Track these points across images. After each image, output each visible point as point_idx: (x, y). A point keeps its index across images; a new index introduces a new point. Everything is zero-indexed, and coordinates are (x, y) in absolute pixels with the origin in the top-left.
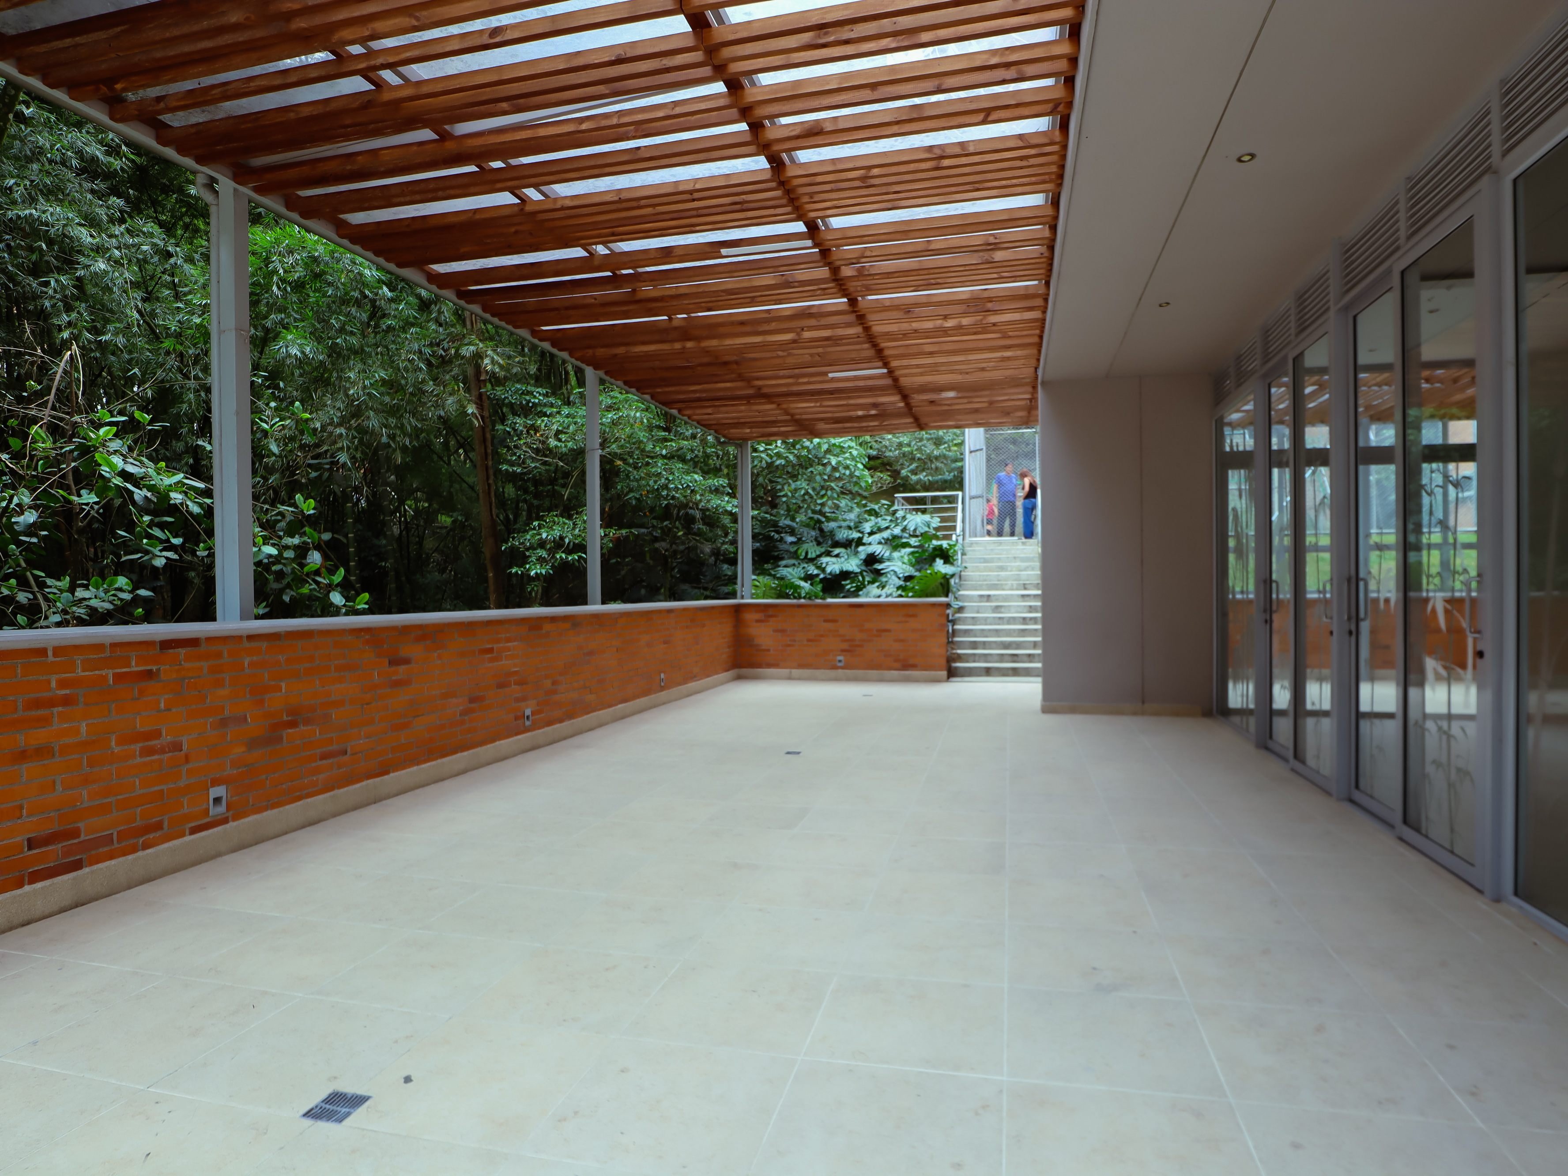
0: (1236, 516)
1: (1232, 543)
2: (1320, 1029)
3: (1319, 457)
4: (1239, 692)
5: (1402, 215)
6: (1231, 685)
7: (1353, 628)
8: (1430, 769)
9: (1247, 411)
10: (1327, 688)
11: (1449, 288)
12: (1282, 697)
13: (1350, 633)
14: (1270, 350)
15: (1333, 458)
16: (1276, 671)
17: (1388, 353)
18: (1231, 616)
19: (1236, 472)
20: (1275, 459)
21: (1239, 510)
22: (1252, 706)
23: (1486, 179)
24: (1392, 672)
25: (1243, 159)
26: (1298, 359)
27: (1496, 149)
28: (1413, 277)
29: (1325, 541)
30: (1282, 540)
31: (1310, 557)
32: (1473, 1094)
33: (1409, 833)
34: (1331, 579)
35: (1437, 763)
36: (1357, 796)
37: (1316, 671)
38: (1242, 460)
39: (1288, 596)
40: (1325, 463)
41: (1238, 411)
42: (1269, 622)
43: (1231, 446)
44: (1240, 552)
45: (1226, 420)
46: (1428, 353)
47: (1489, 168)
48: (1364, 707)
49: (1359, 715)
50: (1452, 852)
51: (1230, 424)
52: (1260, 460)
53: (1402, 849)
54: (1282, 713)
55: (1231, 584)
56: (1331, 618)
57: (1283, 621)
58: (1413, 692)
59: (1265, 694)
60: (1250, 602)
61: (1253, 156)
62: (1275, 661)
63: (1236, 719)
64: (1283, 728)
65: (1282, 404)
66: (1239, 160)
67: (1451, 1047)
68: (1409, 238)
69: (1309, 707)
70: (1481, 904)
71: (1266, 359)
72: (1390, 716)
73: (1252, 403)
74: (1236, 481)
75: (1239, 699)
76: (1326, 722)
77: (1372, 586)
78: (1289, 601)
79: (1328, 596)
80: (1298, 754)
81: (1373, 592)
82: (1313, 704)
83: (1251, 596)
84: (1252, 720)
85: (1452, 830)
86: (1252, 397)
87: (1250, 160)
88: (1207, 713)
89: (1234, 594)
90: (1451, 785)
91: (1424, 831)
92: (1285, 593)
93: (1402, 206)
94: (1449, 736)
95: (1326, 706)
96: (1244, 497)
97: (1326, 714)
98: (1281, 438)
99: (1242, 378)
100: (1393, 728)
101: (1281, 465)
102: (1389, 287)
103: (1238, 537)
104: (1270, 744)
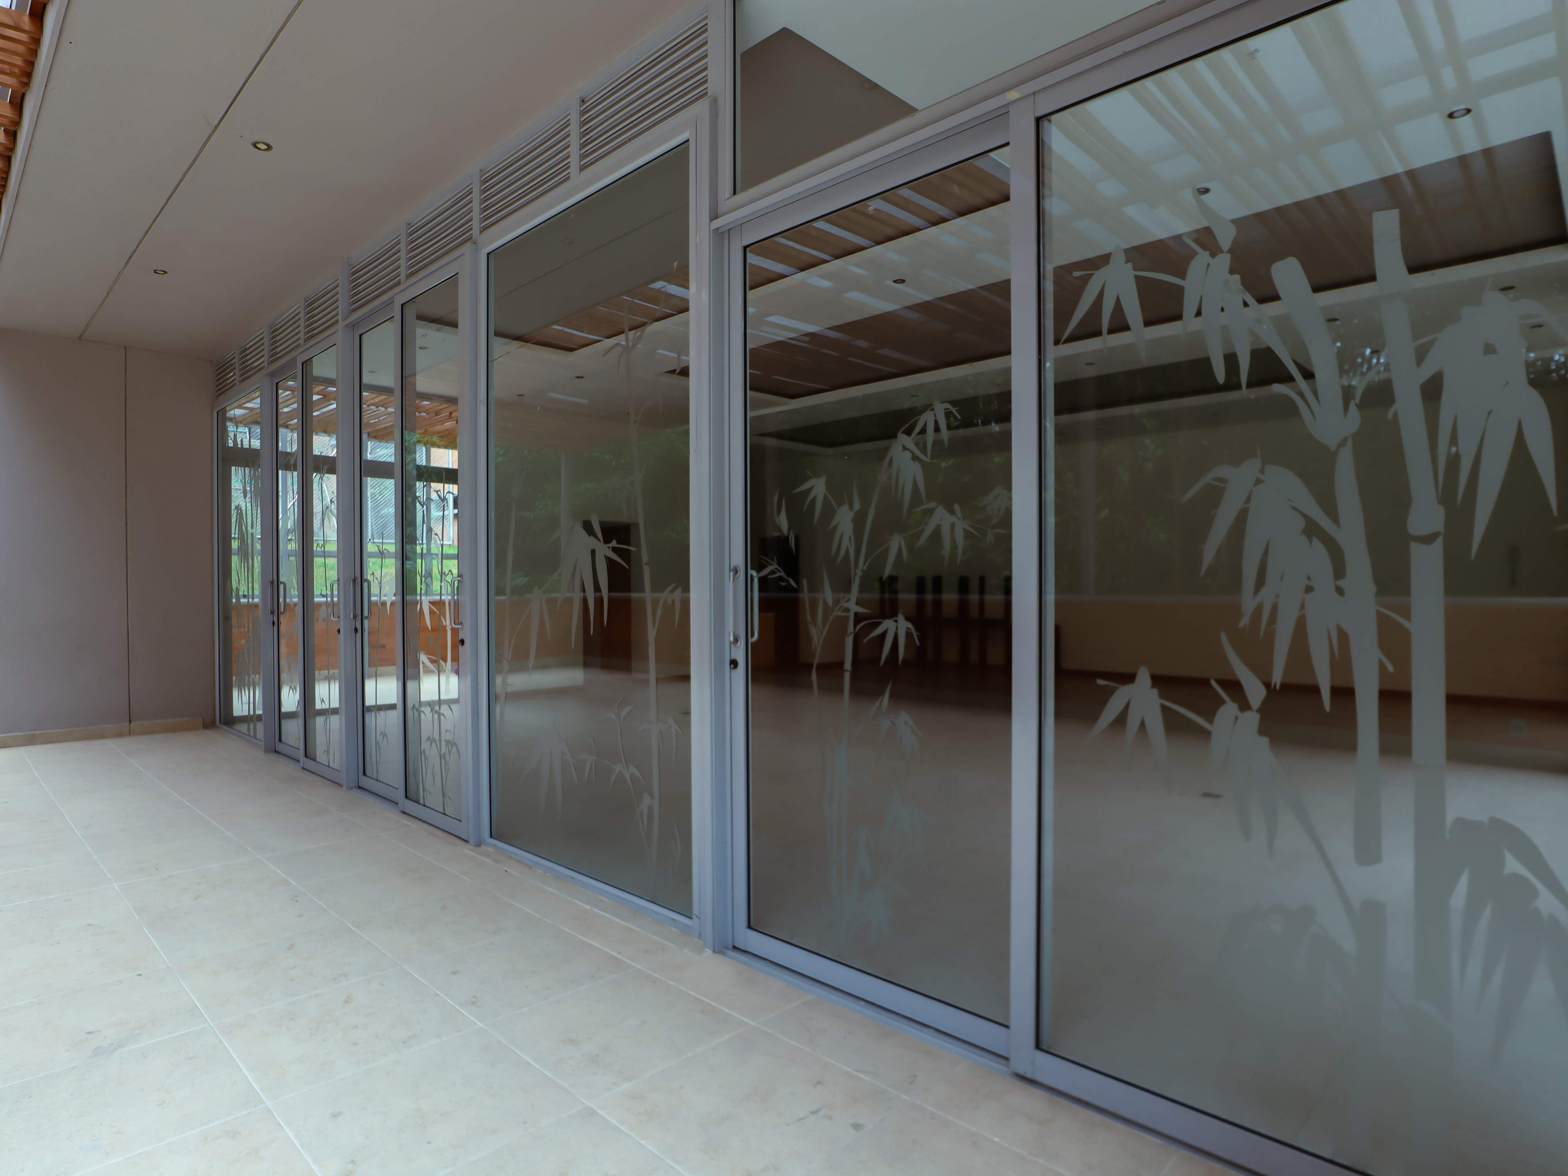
0: (240, 515)
1: (235, 545)
2: (348, 1000)
3: (327, 465)
4: (245, 699)
5: (403, 254)
6: (235, 693)
7: (359, 626)
8: (425, 745)
9: (251, 409)
10: (335, 688)
11: (438, 330)
12: (290, 699)
13: (356, 630)
14: (278, 350)
15: (339, 466)
16: (284, 676)
17: (388, 378)
18: (234, 621)
19: (240, 470)
20: (283, 461)
21: (243, 508)
22: (259, 712)
23: (468, 245)
24: (392, 669)
25: (258, 145)
26: (307, 364)
27: (476, 224)
28: (410, 314)
29: (332, 547)
30: (290, 545)
31: (318, 561)
32: (473, 1003)
33: (410, 806)
34: (338, 580)
35: (431, 740)
36: (365, 782)
37: (325, 672)
38: (247, 458)
39: (295, 600)
40: (332, 471)
41: (240, 407)
42: (276, 624)
43: (235, 441)
44: (245, 553)
45: (228, 415)
46: (423, 384)
47: (470, 238)
48: (369, 701)
49: (365, 709)
50: (445, 814)
51: (231, 420)
52: (267, 459)
53: (405, 820)
54: (291, 715)
55: (234, 584)
56: (339, 617)
57: (291, 626)
58: (410, 685)
59: (274, 698)
60: (256, 606)
61: (269, 148)
62: (283, 663)
63: (243, 727)
64: (292, 730)
65: (289, 406)
66: (255, 145)
67: (455, 973)
68: (408, 277)
69: (318, 706)
70: (467, 850)
71: (274, 357)
72: (392, 707)
73: (258, 400)
74: (238, 478)
75: (246, 707)
76: (335, 720)
77: (375, 590)
78: (295, 605)
79: (335, 599)
80: (309, 753)
81: (376, 595)
82: (323, 701)
83: (256, 600)
84: (260, 726)
85: (444, 795)
86: (258, 394)
87: (265, 150)
88: (209, 725)
89: (238, 598)
90: (442, 757)
91: (422, 802)
92: (293, 595)
93: (403, 246)
94: (439, 715)
95: (335, 704)
96: (249, 495)
97: (335, 711)
98: (289, 441)
99: (247, 373)
100: (395, 717)
101: (288, 467)
102: (392, 316)
103: (242, 538)
104: (280, 747)
